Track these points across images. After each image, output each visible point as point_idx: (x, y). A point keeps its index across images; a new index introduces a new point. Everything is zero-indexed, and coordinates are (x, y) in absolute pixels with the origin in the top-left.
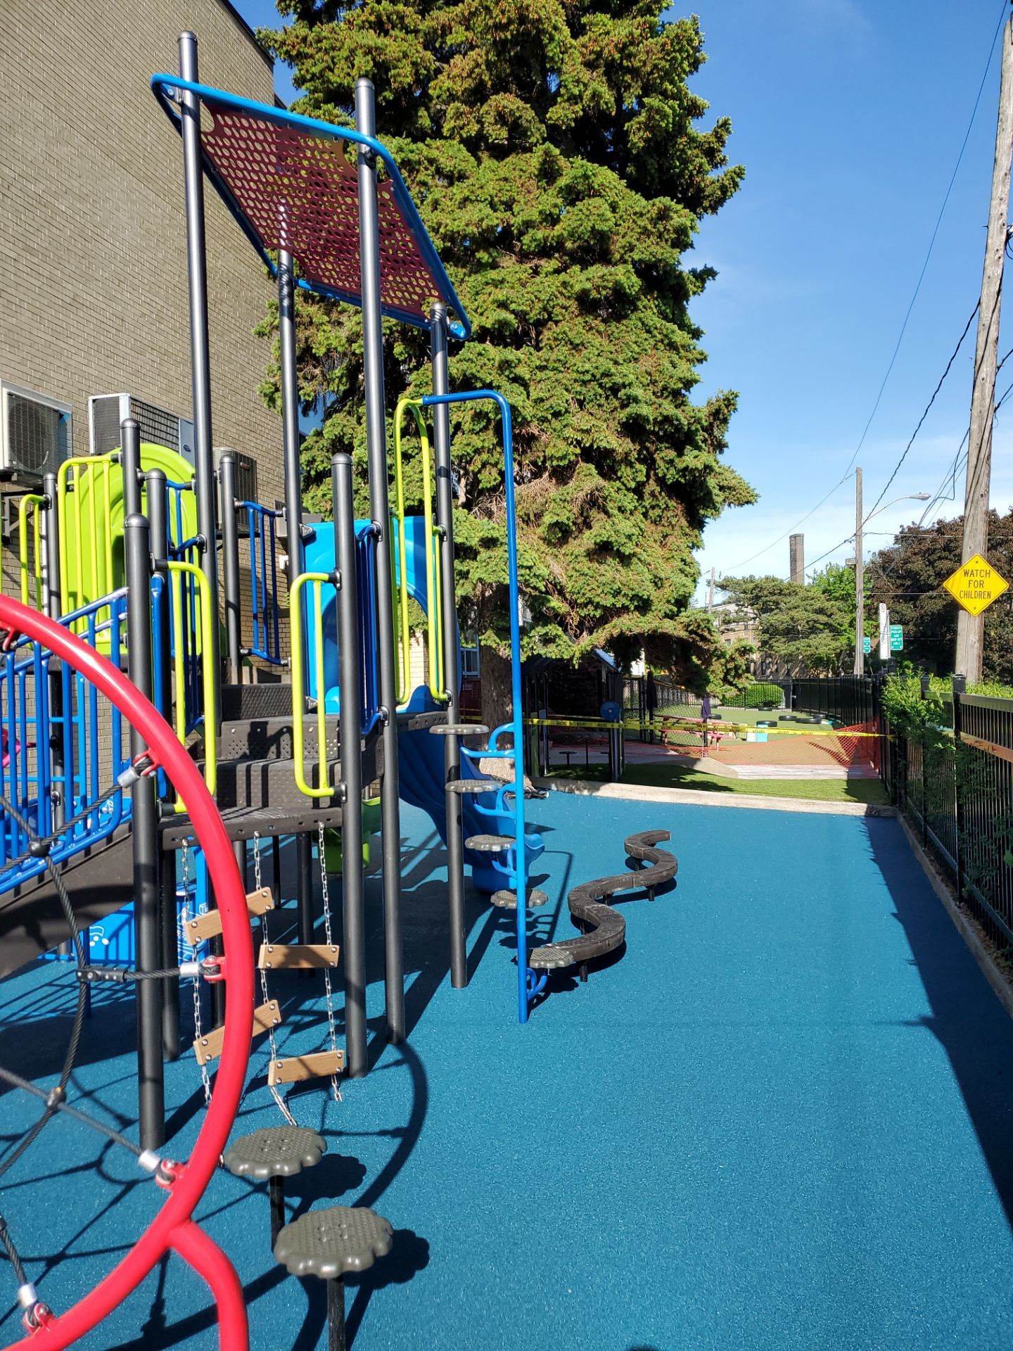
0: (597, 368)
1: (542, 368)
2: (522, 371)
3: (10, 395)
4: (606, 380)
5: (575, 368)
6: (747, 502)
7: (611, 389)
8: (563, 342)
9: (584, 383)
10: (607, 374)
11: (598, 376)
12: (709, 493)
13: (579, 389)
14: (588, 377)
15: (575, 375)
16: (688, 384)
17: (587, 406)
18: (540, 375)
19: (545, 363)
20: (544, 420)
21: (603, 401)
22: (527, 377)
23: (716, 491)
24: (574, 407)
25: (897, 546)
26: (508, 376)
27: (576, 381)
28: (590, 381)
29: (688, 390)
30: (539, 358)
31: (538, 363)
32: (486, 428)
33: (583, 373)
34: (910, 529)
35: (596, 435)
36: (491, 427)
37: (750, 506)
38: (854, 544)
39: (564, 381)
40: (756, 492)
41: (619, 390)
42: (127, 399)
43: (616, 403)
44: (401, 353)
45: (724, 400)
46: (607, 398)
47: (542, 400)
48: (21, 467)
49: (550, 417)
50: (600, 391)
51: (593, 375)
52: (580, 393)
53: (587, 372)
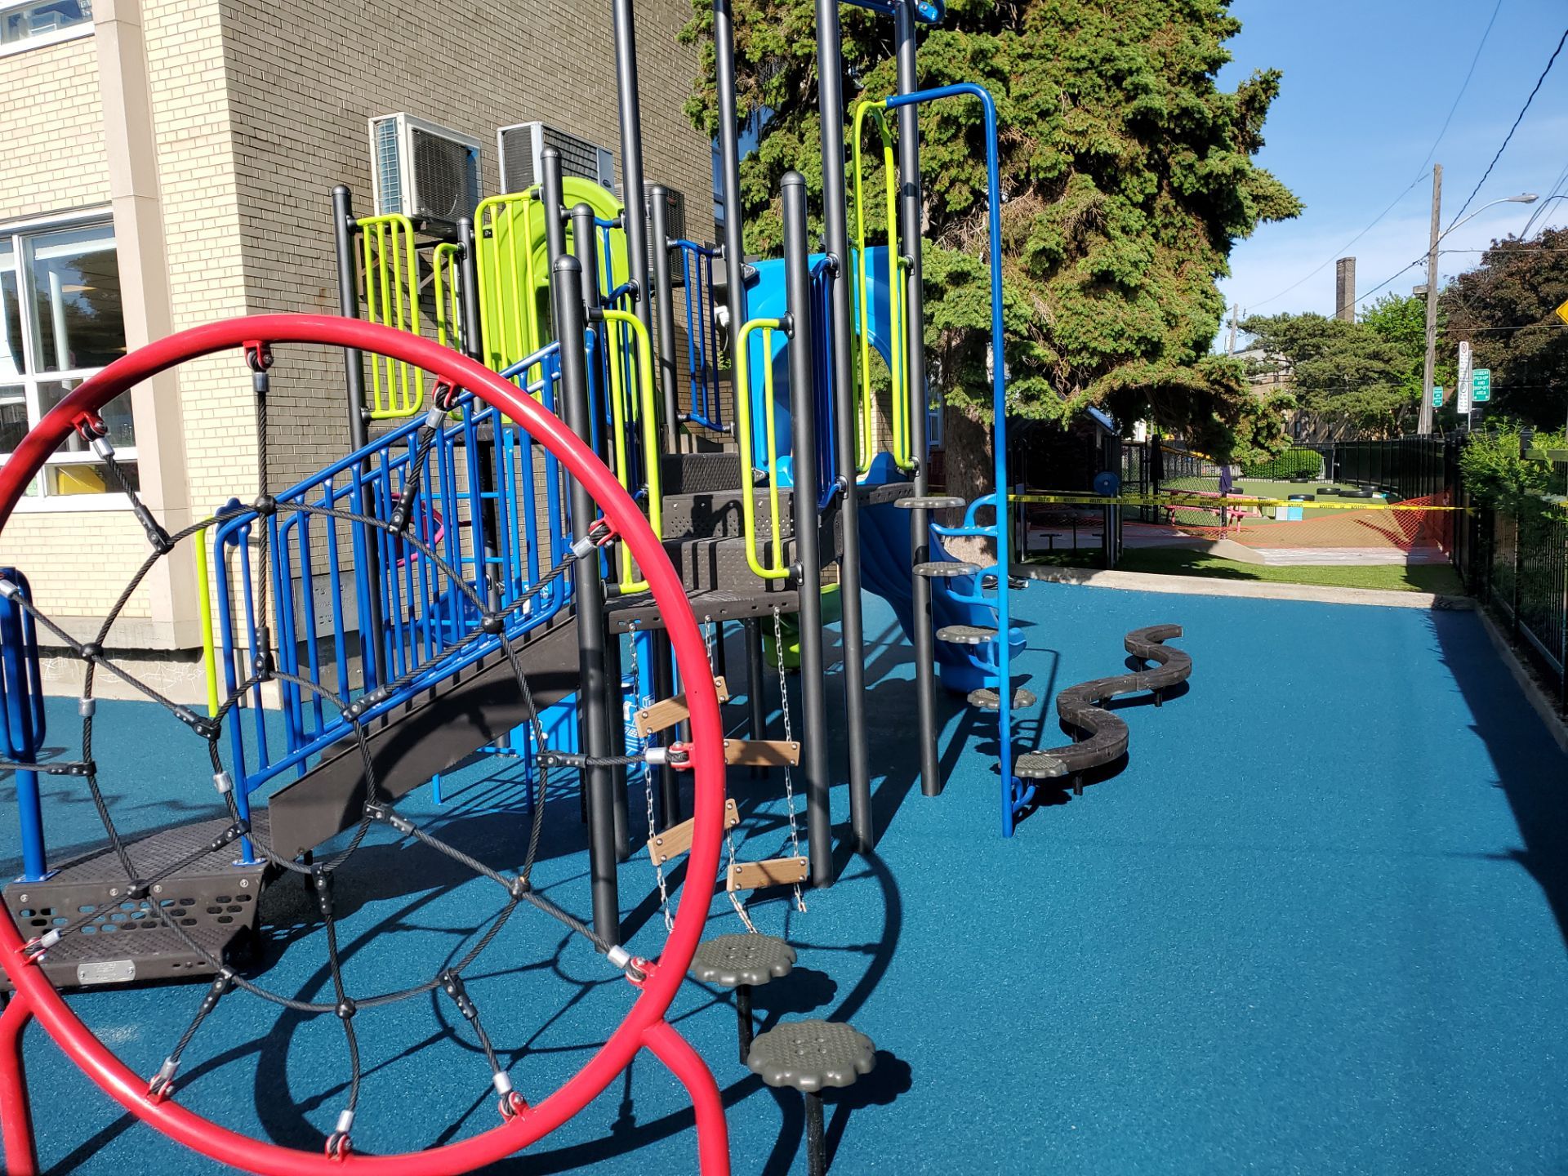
0: (1096, 52)
1: (1025, 57)
2: (1001, 62)
3: (415, 131)
4: (1107, 66)
5: (1067, 54)
6: (1288, 216)
7: (1113, 77)
8: (1052, 22)
9: (1079, 72)
10: (1108, 59)
11: (1097, 62)
12: (1240, 205)
13: (1072, 80)
14: (1084, 64)
15: (1067, 64)
16: (1215, 64)
17: (1083, 102)
18: (1023, 66)
19: (1029, 50)
20: (1028, 122)
21: (1102, 94)
22: (1007, 69)
23: (1248, 202)
24: (1066, 104)
25: (1485, 267)
26: (982, 70)
27: (1068, 70)
28: (1086, 69)
29: (1215, 73)
30: (1022, 45)
31: (1020, 50)
32: (955, 137)
33: (1077, 59)
34: (1504, 242)
35: (1094, 137)
36: (961, 135)
37: (1292, 220)
38: (1425, 268)
39: (1054, 72)
40: (1300, 202)
41: (1124, 79)
42: (539, 128)
43: (1120, 95)
44: (851, 51)
45: (1261, 83)
46: (1108, 89)
47: (1025, 97)
48: (430, 214)
49: (1035, 117)
50: (1099, 81)
51: (1091, 62)
52: (1074, 85)
53: (1083, 57)
